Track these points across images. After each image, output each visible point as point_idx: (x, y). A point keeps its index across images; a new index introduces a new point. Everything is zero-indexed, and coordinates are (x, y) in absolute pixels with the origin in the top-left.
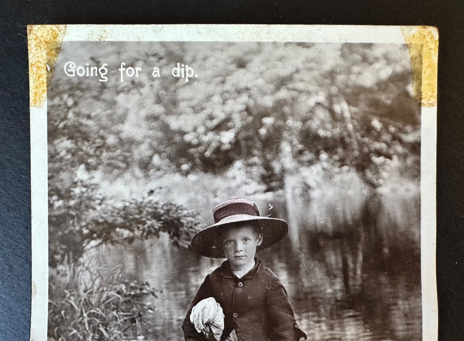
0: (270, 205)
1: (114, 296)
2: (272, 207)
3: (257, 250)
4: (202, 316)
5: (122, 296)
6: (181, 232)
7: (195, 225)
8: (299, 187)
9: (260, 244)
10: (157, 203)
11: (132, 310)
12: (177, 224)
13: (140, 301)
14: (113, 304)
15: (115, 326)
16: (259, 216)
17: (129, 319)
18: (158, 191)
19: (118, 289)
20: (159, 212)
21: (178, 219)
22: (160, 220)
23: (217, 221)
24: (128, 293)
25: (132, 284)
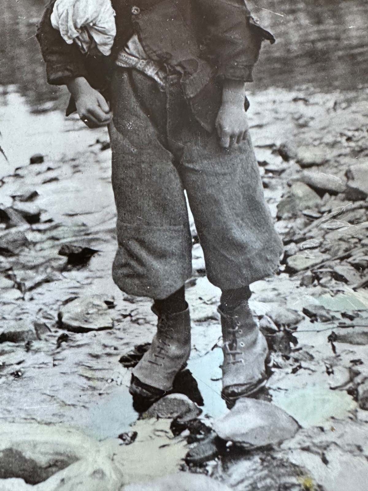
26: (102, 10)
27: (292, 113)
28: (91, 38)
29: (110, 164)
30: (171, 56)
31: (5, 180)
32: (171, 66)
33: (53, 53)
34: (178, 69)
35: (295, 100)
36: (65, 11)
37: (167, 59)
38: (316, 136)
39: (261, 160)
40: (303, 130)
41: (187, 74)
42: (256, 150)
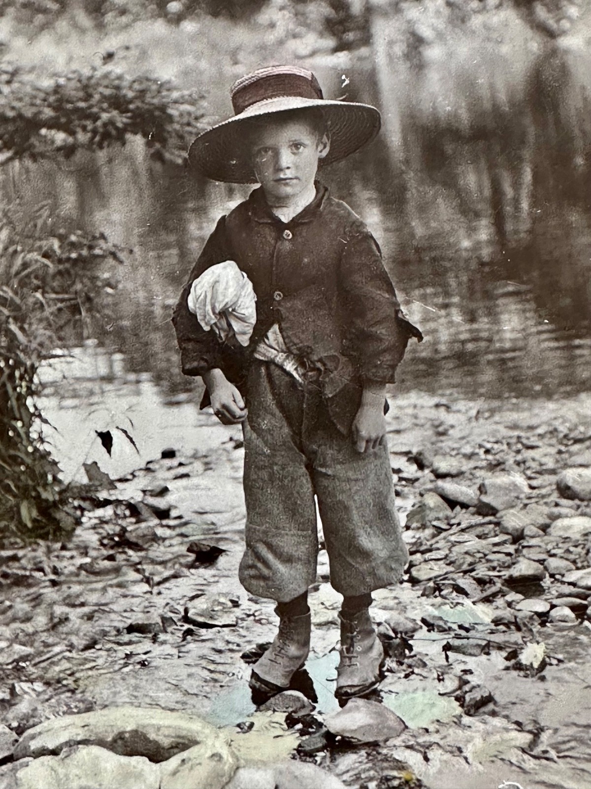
0: (344, 77)
1: (37, 261)
2: (347, 82)
3: (320, 167)
4: (212, 298)
5: (52, 262)
6: (169, 132)
7: (196, 119)
8: (401, 41)
9: (324, 154)
10: (120, 78)
11: (72, 289)
12: (159, 117)
13: (89, 270)
14: (36, 277)
15: (41, 320)
16: (322, 98)
17: (68, 307)
18: (121, 54)
19: (45, 249)
20: (125, 96)
21: (163, 108)
22: (127, 111)
23: (238, 110)
24: (64, 256)
25: (73, 238)
26: (243, 294)
27: (431, 420)
29: (241, 463)
30: (312, 350)
31: (136, 474)
32: (311, 362)
33: (188, 340)
34: (319, 365)
35: (437, 406)
37: (308, 354)
39: (396, 467)
40: (442, 438)
41: (327, 371)
42: (391, 457)
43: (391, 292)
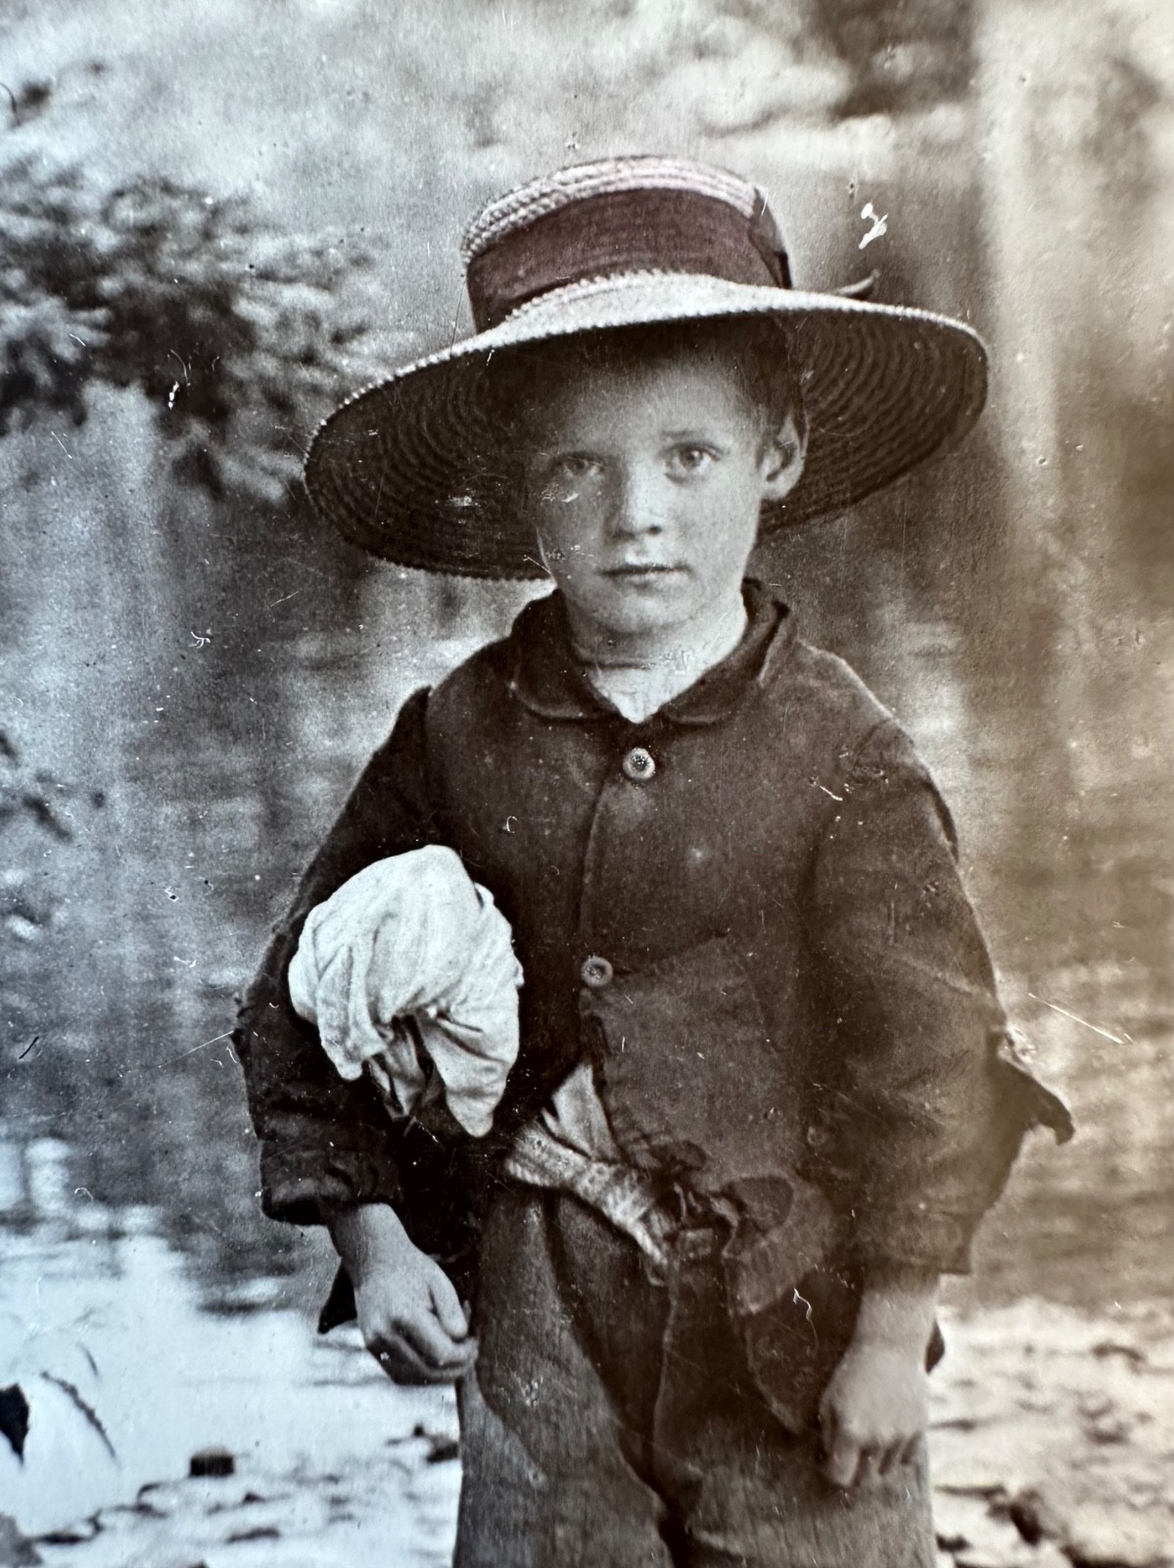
0: (867, 211)
2: (879, 229)
3: (765, 532)
4: (370, 972)
6: (240, 385)
7: (338, 339)
8: (1081, 90)
9: (784, 485)
10: (68, 178)
12: (207, 329)
16: (786, 283)
20: (86, 245)
21: (219, 296)
22: (93, 301)
23: (488, 313)
26: (477, 960)
27: (1079, 1394)
28: (426, 1062)
29: (450, 1510)
30: (703, 1157)
31: (104, 1520)
32: (698, 1197)
33: (286, 1106)
34: (722, 1208)
35: (1102, 1351)
36: (343, 953)
37: (688, 1169)
38: (1144, 1475)
39: (949, 1531)
40: (1107, 1451)
41: (750, 1229)
42: (937, 1501)
43: (982, 973)
